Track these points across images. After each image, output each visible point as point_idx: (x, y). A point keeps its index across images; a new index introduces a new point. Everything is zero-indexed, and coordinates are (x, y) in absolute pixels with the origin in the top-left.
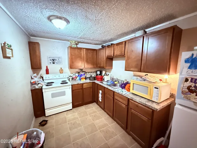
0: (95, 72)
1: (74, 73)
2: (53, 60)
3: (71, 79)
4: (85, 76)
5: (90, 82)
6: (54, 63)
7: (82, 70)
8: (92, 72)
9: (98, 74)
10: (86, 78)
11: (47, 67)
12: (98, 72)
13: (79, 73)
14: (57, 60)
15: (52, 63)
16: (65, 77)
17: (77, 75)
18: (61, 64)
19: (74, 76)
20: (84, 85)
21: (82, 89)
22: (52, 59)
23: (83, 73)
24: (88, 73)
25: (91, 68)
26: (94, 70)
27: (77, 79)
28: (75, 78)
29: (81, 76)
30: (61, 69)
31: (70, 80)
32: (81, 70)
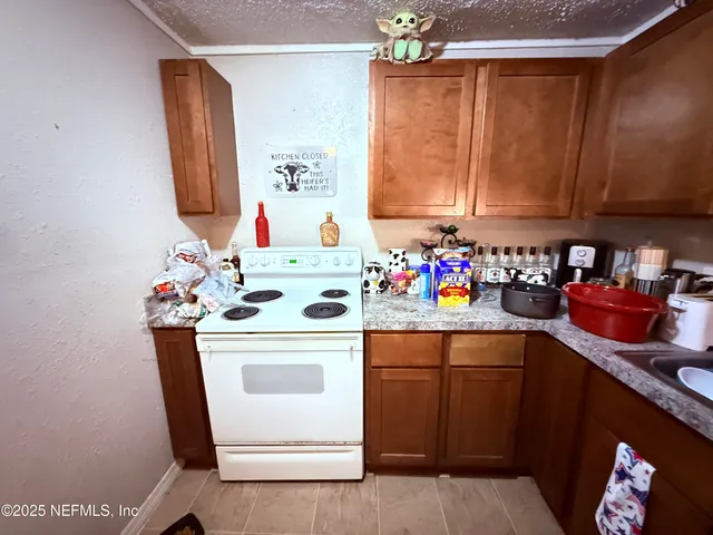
0: (547, 251)
1: (400, 252)
2: (292, 170)
3: (374, 287)
4: (468, 272)
5: (506, 332)
6: (293, 187)
7: (452, 231)
8: (520, 251)
9: (572, 262)
10: (474, 291)
11: (261, 207)
12: (574, 250)
13: (428, 248)
14: (312, 169)
15: (284, 187)
16: (343, 268)
17: (417, 260)
18: (330, 193)
19: (397, 270)
20: (457, 344)
21: (440, 367)
22: (283, 163)
23: (458, 253)
24: (495, 252)
25: (520, 218)
26: (539, 238)
27: (410, 290)
28: (401, 283)
29: (437, 269)
30: (330, 219)
31: (373, 292)
32: (443, 230)
